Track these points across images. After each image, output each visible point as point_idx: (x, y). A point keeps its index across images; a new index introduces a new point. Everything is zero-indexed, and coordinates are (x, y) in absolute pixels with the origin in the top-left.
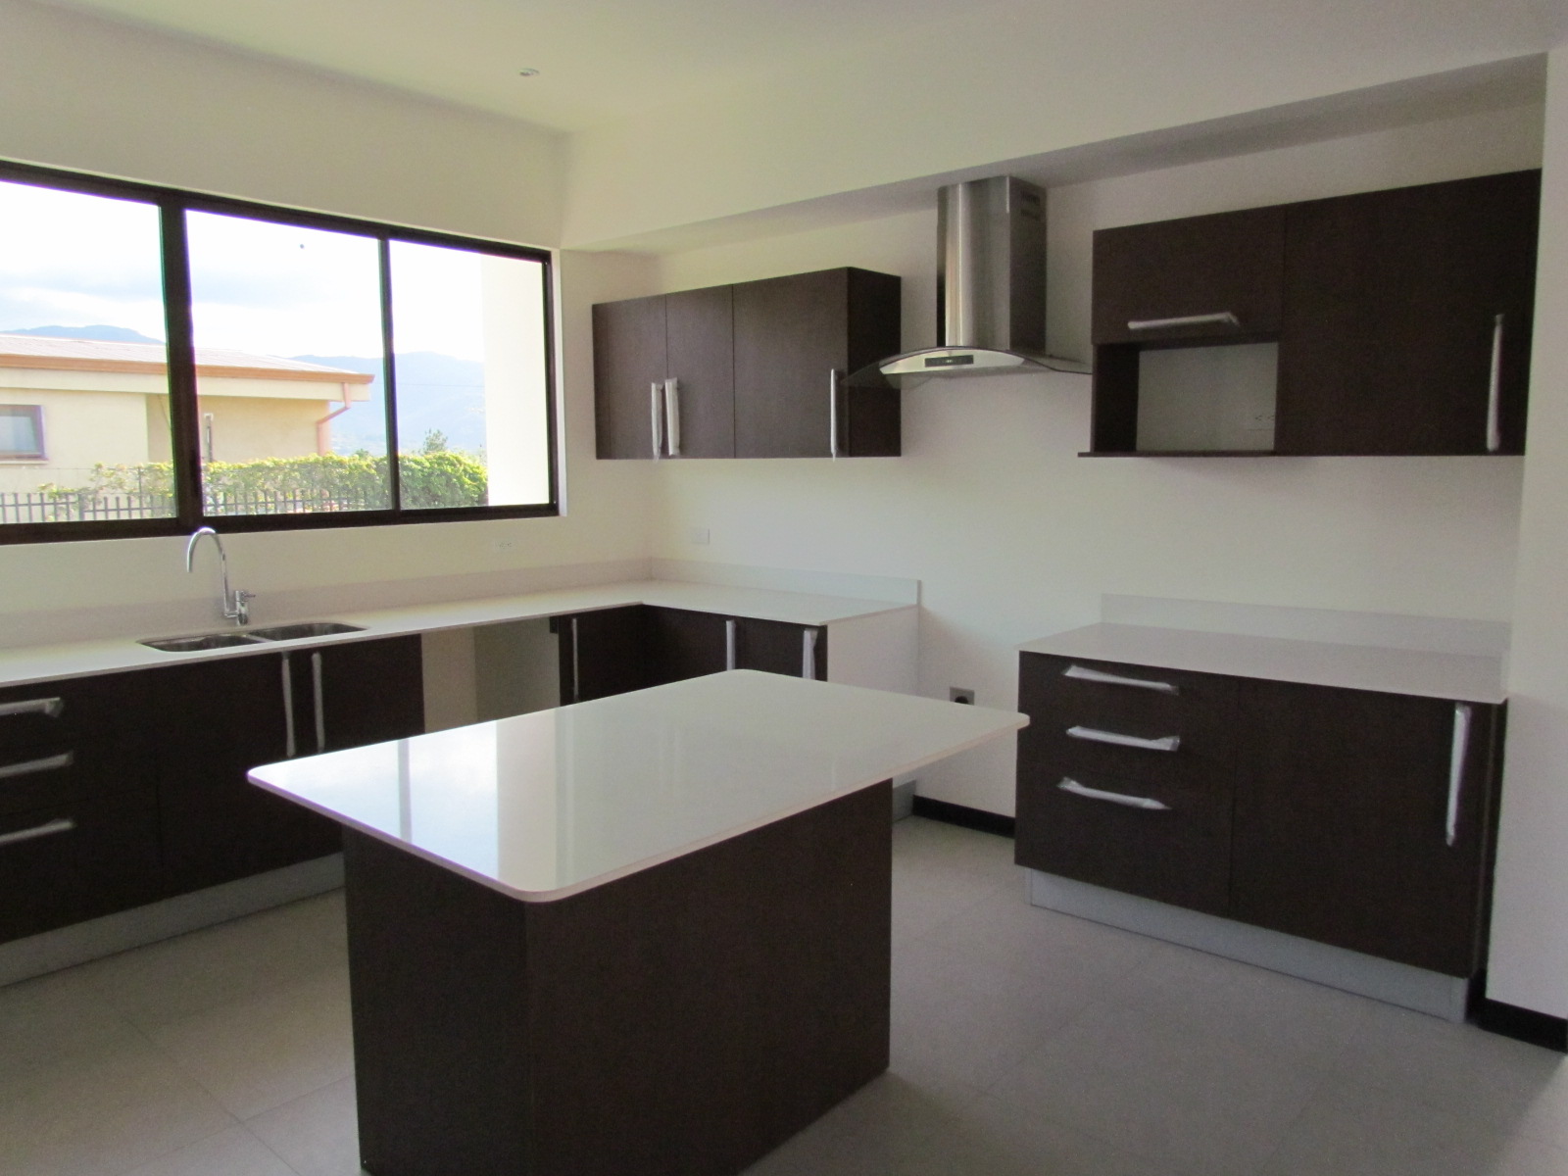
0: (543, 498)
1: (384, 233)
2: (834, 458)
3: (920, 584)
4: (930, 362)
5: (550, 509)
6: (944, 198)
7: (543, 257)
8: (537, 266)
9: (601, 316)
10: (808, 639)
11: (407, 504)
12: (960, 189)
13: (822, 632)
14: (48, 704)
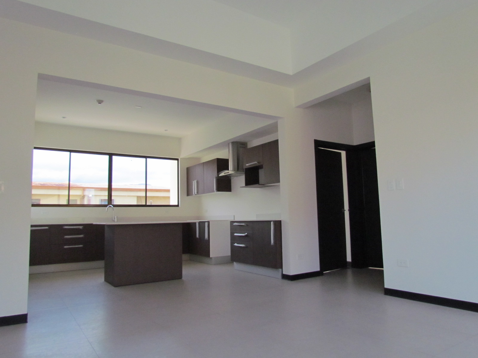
0: (177, 204)
1: (146, 157)
2: (215, 192)
3: (234, 216)
4: (225, 173)
5: (178, 206)
6: (229, 144)
7: (177, 160)
8: (176, 161)
9: (188, 169)
10: (206, 224)
11: (148, 204)
12: (230, 143)
13: (209, 222)
14: (81, 227)
